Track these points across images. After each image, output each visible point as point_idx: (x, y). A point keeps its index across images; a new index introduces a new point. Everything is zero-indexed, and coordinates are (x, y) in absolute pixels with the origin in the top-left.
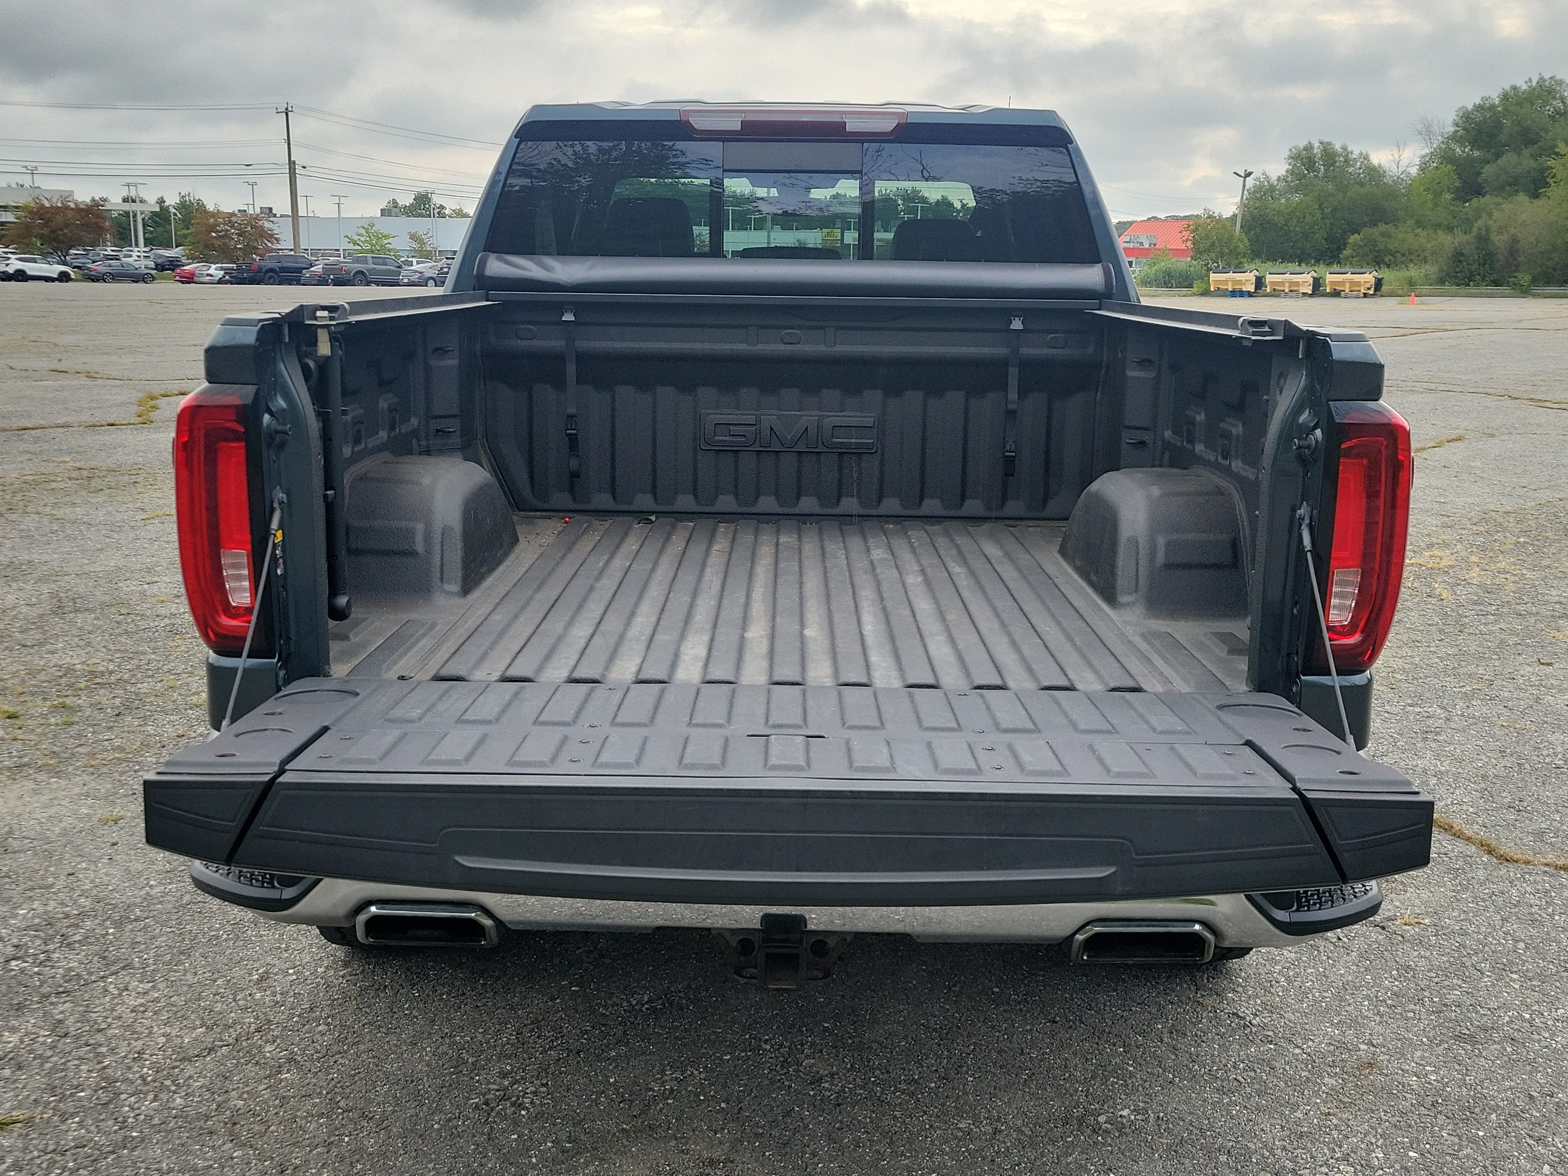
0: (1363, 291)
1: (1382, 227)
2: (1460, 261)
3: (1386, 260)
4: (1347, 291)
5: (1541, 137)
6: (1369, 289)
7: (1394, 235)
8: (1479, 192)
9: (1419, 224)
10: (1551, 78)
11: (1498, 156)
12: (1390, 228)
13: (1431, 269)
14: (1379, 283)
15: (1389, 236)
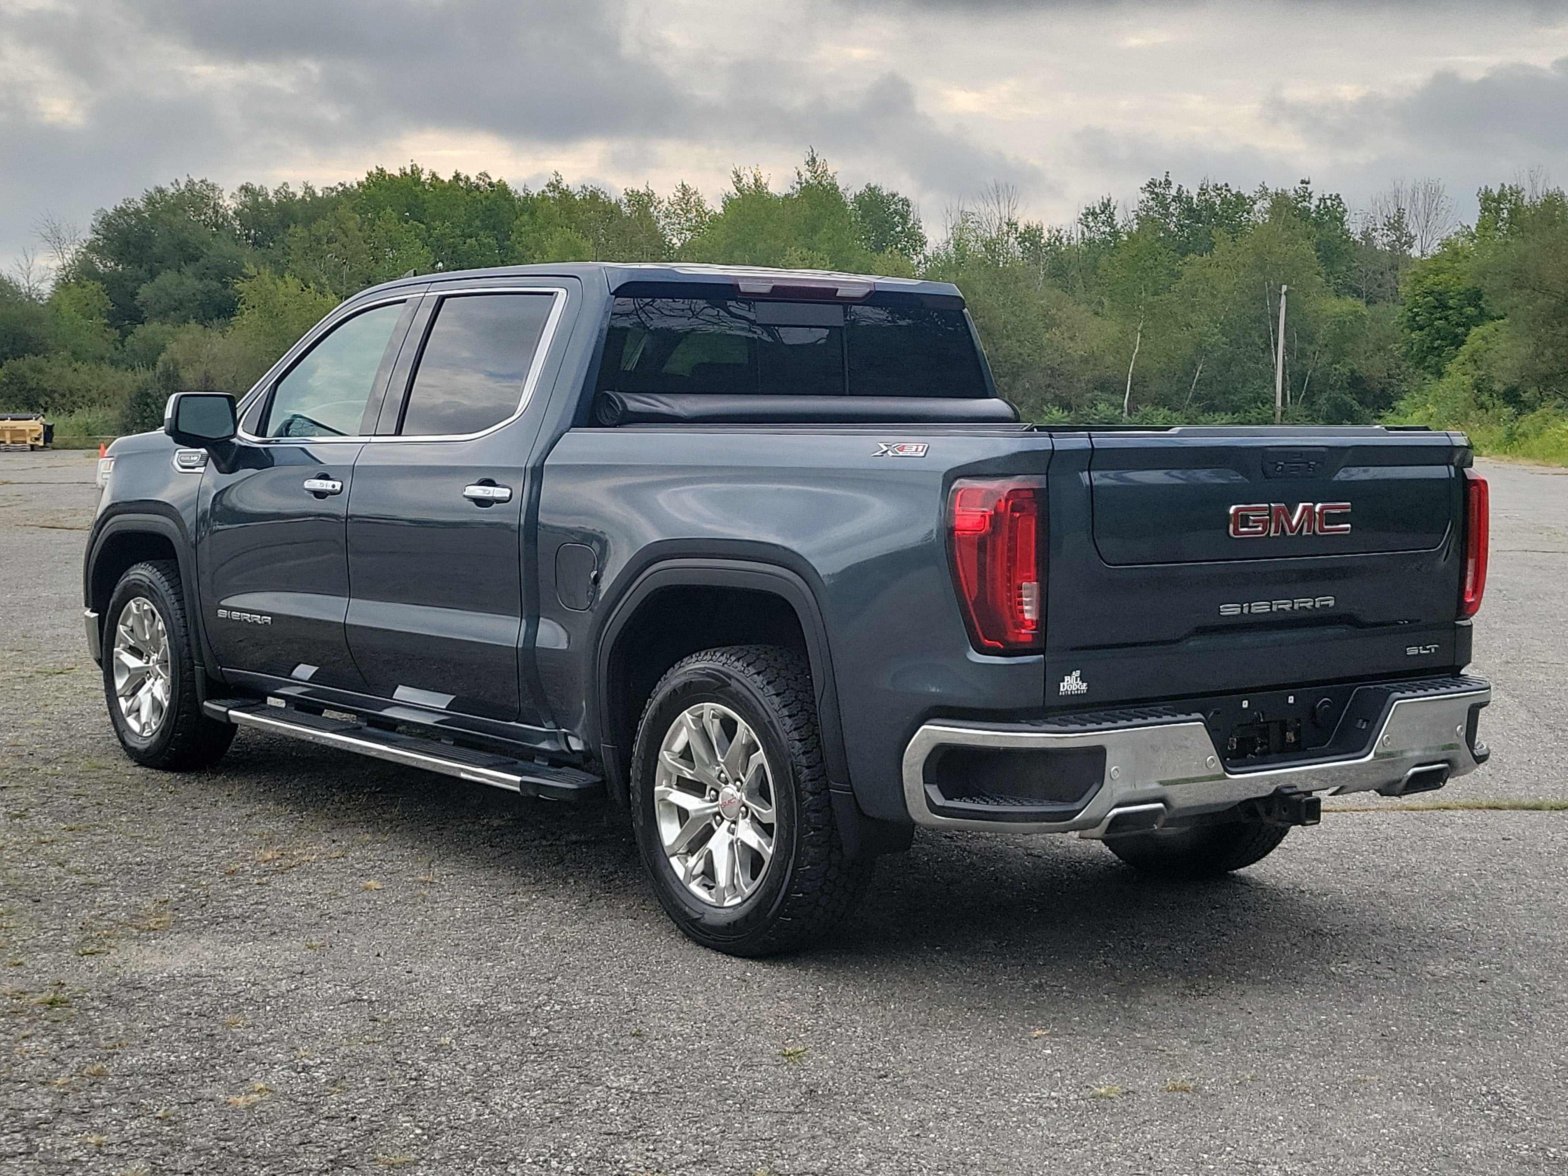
0: (29, 442)
1: (30, 359)
2: (147, 405)
3: (42, 402)
4: (8, 442)
5: (202, 252)
6: (37, 439)
7: (47, 370)
8: (137, 318)
9: (76, 355)
10: (202, 182)
11: (153, 274)
12: (40, 360)
13: (113, 414)
14: (49, 432)
15: (41, 371)
